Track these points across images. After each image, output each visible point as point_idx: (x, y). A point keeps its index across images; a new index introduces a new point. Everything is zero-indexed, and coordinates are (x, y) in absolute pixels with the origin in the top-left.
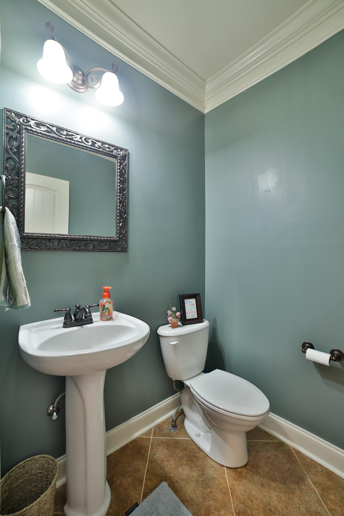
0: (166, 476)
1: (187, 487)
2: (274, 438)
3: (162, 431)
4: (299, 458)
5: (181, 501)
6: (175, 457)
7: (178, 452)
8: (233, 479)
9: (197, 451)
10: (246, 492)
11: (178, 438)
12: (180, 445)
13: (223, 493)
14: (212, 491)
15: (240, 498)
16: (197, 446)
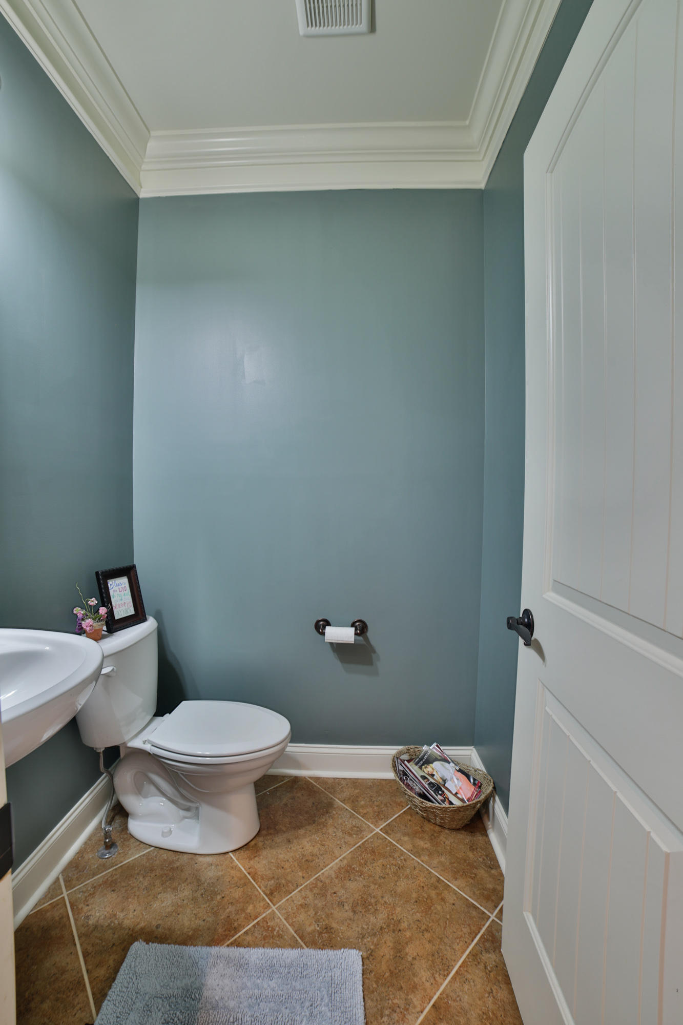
0: (131, 935)
1: (180, 920)
2: (283, 777)
3: (86, 868)
4: (320, 786)
5: (180, 944)
6: (137, 893)
7: (139, 881)
8: (248, 860)
9: (174, 858)
10: (272, 863)
11: (127, 860)
12: (136, 869)
13: (241, 886)
14: (223, 895)
15: (266, 875)
16: (170, 852)
